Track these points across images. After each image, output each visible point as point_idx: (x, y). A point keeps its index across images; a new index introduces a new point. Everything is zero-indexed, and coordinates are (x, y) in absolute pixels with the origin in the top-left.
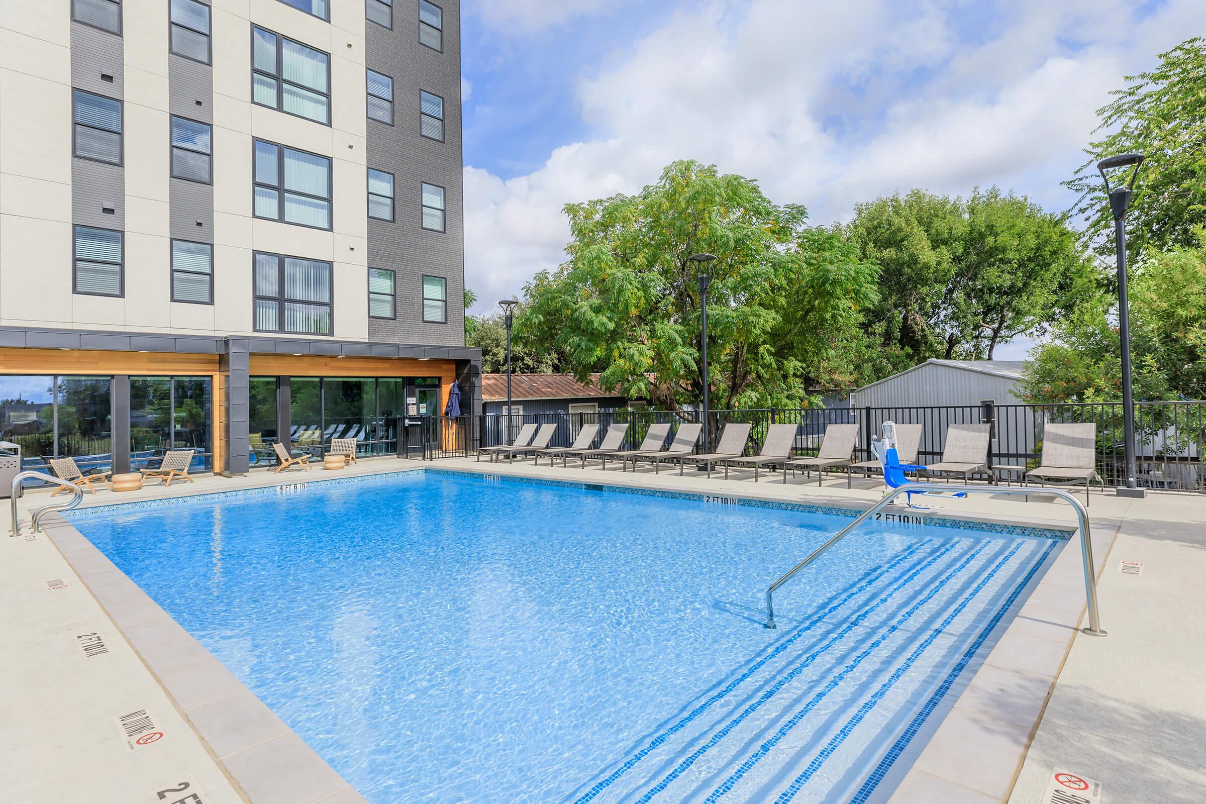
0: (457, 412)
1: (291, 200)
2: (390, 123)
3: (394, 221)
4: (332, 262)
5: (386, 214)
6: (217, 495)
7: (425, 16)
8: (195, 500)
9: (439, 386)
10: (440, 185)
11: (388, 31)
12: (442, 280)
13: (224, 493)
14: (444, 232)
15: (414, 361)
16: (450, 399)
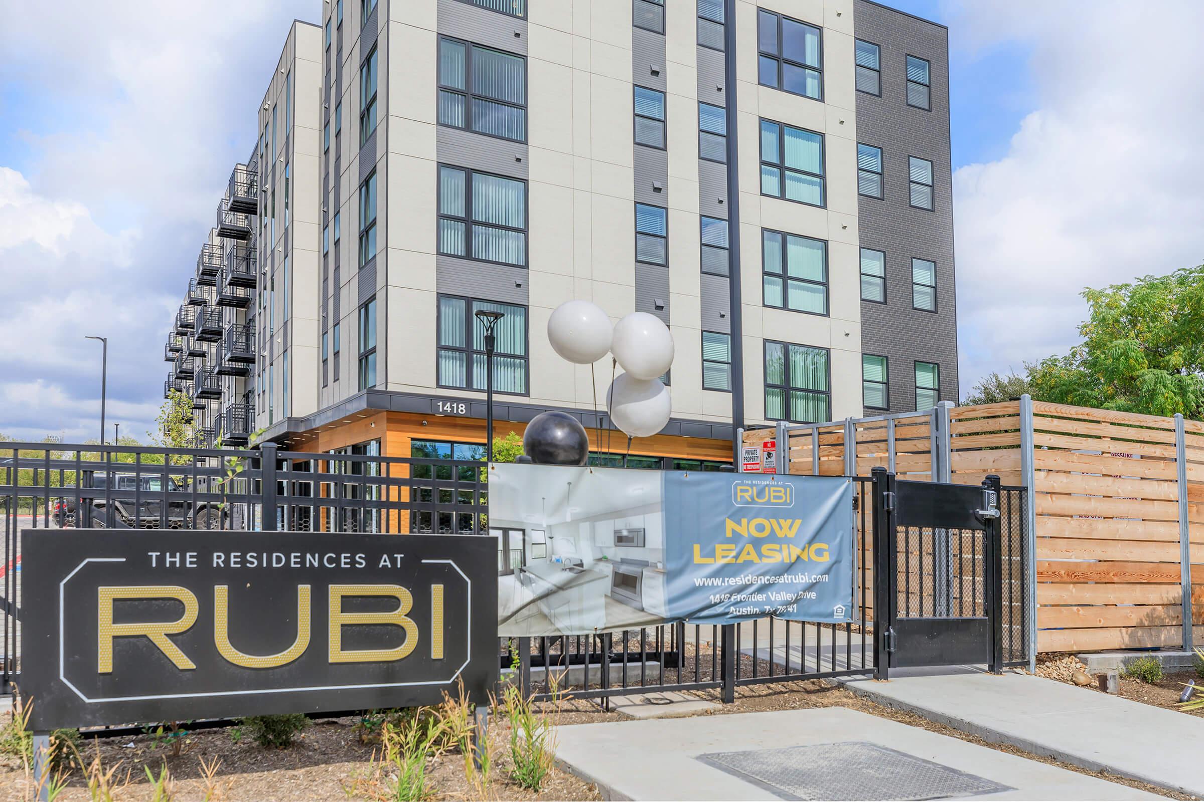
1: (796, 287)
2: (879, 196)
3: (885, 302)
4: (829, 349)
5: (877, 296)
7: (913, 73)
10: (930, 259)
11: (877, 98)
12: (936, 367)
14: (936, 312)
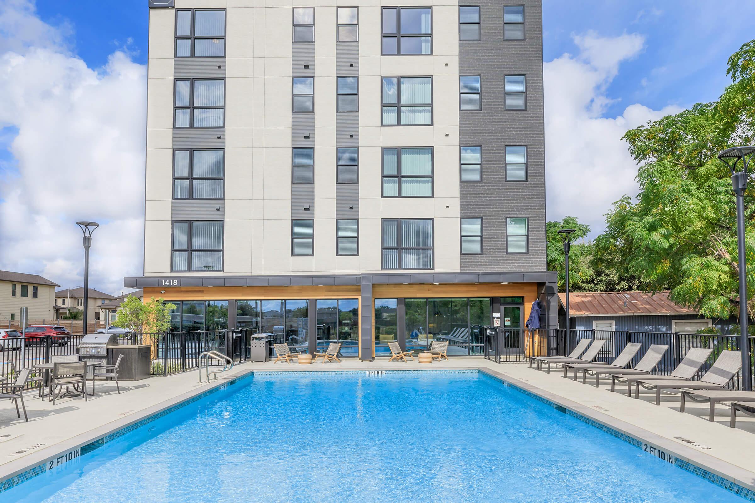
0: (537, 324)
1: (406, 182)
2: (478, 109)
3: (481, 180)
4: (433, 218)
5: (475, 177)
6: (331, 373)
7: (509, 18)
8: (319, 374)
9: (522, 303)
10: (523, 144)
11: (477, 43)
12: (525, 219)
13: (334, 371)
14: (527, 181)
15: (497, 285)
16: (531, 315)
